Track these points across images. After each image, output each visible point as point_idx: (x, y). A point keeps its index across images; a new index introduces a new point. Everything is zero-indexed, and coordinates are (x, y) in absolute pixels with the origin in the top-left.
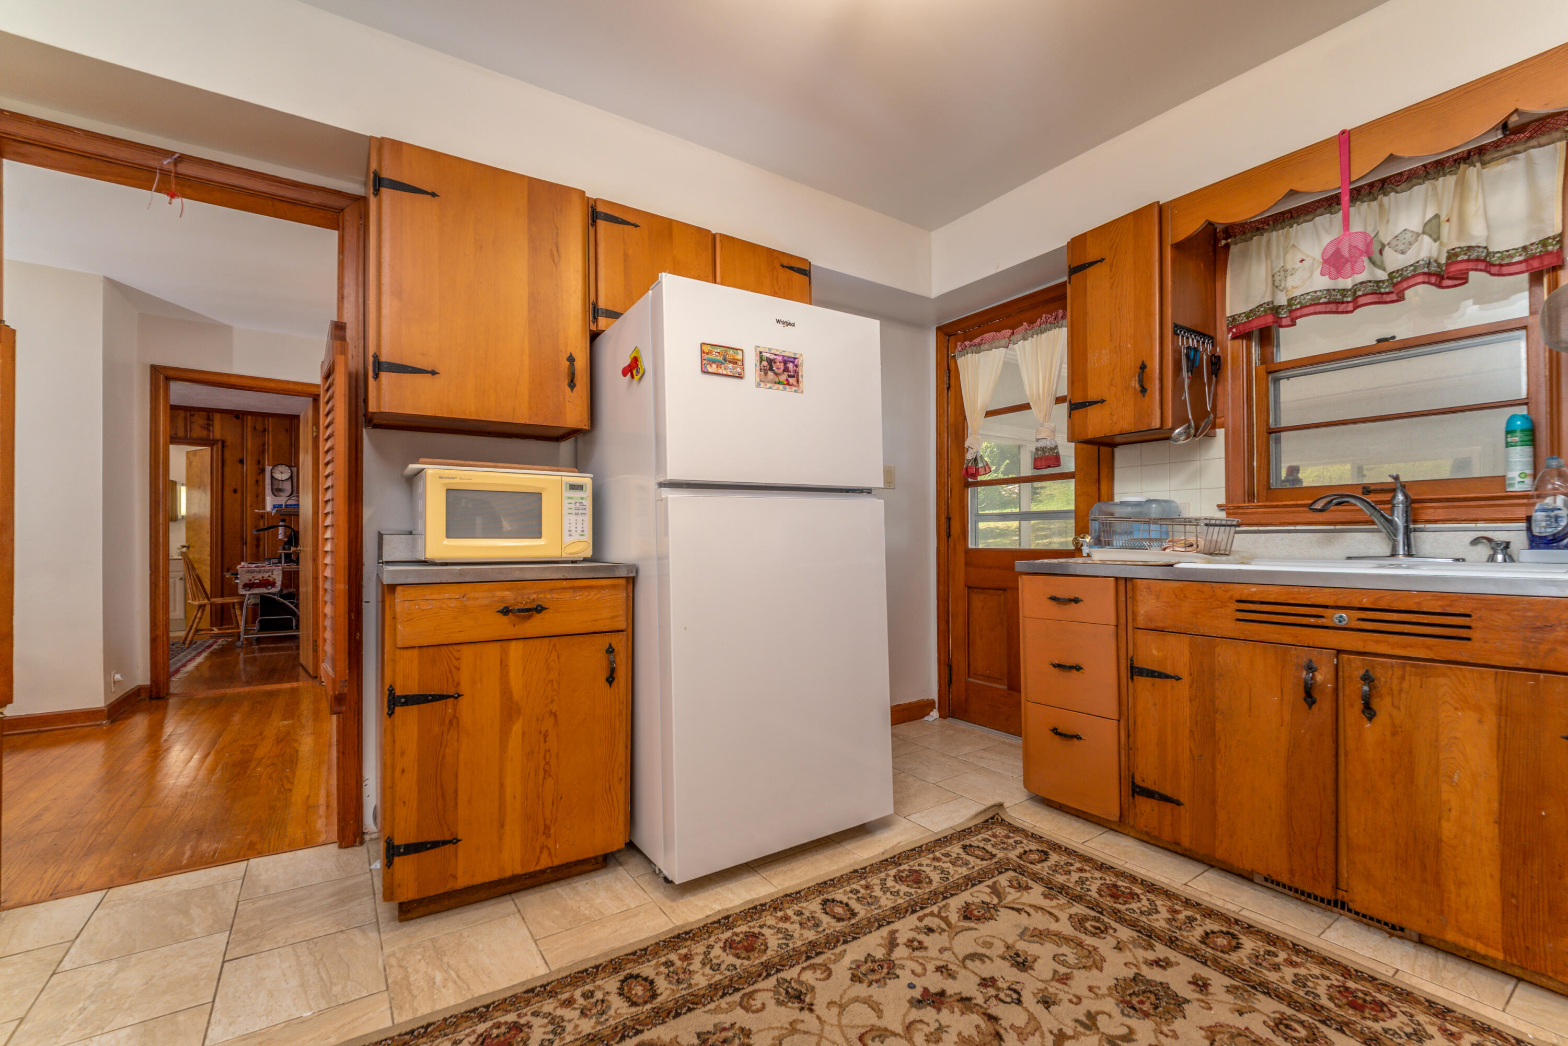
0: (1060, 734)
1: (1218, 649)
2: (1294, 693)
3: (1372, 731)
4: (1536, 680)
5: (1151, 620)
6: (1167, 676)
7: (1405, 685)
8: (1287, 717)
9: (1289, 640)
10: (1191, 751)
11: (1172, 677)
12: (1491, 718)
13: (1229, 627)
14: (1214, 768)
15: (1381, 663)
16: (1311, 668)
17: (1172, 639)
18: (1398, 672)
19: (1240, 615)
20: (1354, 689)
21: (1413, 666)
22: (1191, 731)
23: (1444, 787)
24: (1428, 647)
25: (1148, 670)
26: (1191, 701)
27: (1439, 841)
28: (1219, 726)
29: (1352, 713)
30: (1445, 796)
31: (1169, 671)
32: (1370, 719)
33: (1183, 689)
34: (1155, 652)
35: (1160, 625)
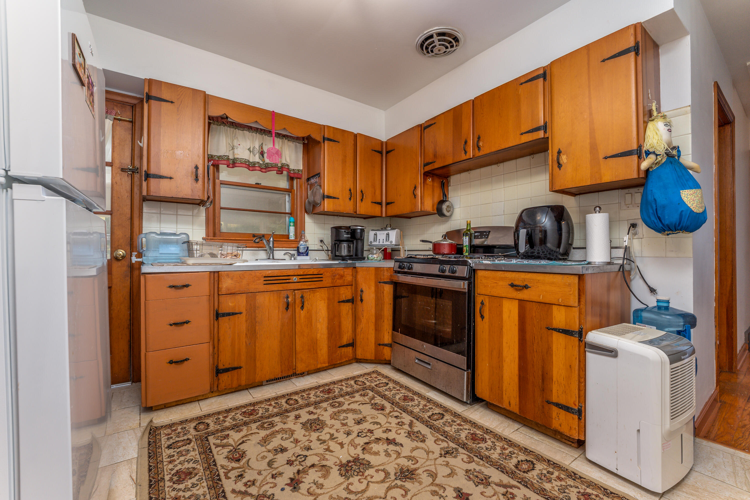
0: (176, 362)
1: (257, 297)
2: (282, 307)
3: (303, 313)
4: (334, 289)
5: (229, 290)
6: (236, 314)
7: (310, 297)
8: (280, 317)
9: (281, 289)
10: (246, 343)
11: (238, 313)
12: (326, 301)
13: (263, 288)
14: (255, 346)
15: (305, 292)
16: (288, 297)
17: (238, 297)
18: (309, 293)
19: (265, 282)
20: (298, 301)
21: (312, 291)
22: (246, 334)
23: (318, 324)
24: (315, 284)
25: (227, 313)
26: (246, 321)
27: (317, 340)
28: (257, 328)
29: (298, 309)
30: (318, 326)
31: (237, 311)
32: (302, 310)
33: (243, 317)
34: (230, 304)
35: (233, 291)
